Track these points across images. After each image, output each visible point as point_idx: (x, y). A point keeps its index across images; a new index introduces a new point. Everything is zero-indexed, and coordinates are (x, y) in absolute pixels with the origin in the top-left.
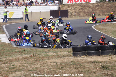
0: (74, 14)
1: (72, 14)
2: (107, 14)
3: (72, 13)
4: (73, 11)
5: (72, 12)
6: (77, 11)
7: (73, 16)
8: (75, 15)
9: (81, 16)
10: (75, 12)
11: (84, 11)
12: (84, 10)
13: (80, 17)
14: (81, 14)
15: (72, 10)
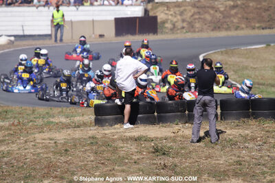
0: (179, 25)
1: (176, 24)
2: (257, 25)
3: (176, 22)
4: (179, 17)
5: (175, 20)
6: (188, 19)
7: (178, 29)
8: (183, 28)
9: (197, 30)
10: (183, 21)
11: (205, 20)
12: (202, 17)
13: (194, 31)
14: (197, 25)
15: (175, 17)
